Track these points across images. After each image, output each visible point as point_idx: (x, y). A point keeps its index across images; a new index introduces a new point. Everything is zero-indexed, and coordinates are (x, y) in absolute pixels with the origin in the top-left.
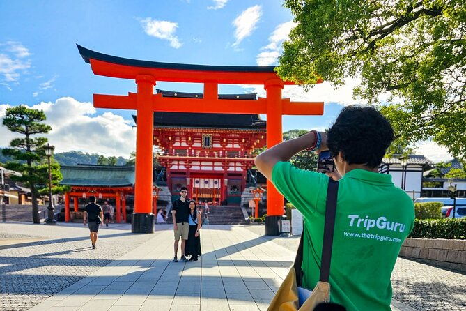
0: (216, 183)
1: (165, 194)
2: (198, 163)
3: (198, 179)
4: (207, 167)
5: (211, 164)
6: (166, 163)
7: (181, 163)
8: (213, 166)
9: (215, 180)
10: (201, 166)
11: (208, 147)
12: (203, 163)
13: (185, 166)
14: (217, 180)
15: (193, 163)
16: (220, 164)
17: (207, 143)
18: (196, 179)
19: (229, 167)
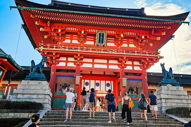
0: (108, 85)
1: (41, 92)
2: (91, 60)
3: (88, 81)
4: (100, 65)
5: (105, 61)
6: (52, 58)
7: (70, 59)
8: (108, 64)
9: (107, 82)
10: (93, 63)
11: (102, 45)
12: (96, 61)
13: (75, 63)
14: (109, 82)
15: (85, 60)
16: (116, 62)
17: (101, 41)
18: (86, 81)
19: (126, 65)
